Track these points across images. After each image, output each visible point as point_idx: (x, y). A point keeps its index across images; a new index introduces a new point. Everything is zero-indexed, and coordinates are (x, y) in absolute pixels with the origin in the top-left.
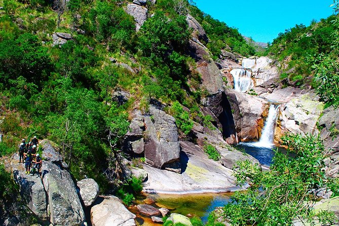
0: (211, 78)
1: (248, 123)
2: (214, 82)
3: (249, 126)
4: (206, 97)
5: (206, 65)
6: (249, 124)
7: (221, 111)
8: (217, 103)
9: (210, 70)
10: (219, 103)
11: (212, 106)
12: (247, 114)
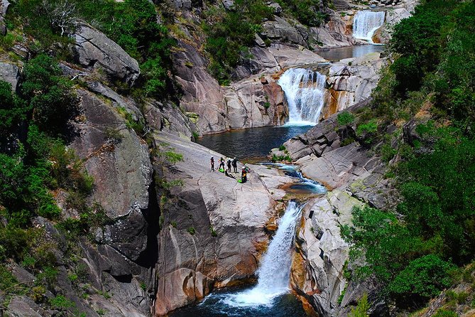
0: (120, 180)
1: (233, 248)
2: (125, 187)
3: (236, 254)
4: (102, 226)
5: (111, 150)
6: (236, 249)
7: (141, 248)
8: (129, 233)
9: (120, 161)
10: (136, 232)
11: (118, 241)
12: (229, 229)
